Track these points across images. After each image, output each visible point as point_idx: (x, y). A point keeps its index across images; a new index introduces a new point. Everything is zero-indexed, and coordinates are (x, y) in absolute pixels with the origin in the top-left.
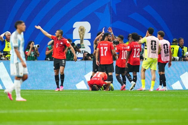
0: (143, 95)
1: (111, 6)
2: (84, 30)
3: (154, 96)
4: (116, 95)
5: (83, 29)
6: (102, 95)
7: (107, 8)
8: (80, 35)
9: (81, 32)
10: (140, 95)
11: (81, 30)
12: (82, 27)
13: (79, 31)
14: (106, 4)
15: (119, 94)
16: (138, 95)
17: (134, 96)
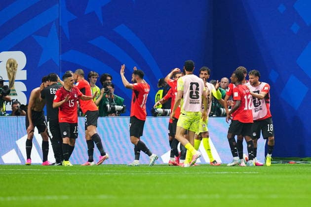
0: (115, 172)
1: (60, 25)
2: (16, 65)
3: (133, 174)
4: (69, 174)
5: (14, 64)
6: (45, 173)
7: (54, 29)
8: (9, 74)
9: (10, 69)
10: (108, 172)
11: (10, 66)
12: (12, 60)
13: (7, 67)
14: (53, 22)
15: (74, 172)
16: (105, 172)
17: (99, 175)
